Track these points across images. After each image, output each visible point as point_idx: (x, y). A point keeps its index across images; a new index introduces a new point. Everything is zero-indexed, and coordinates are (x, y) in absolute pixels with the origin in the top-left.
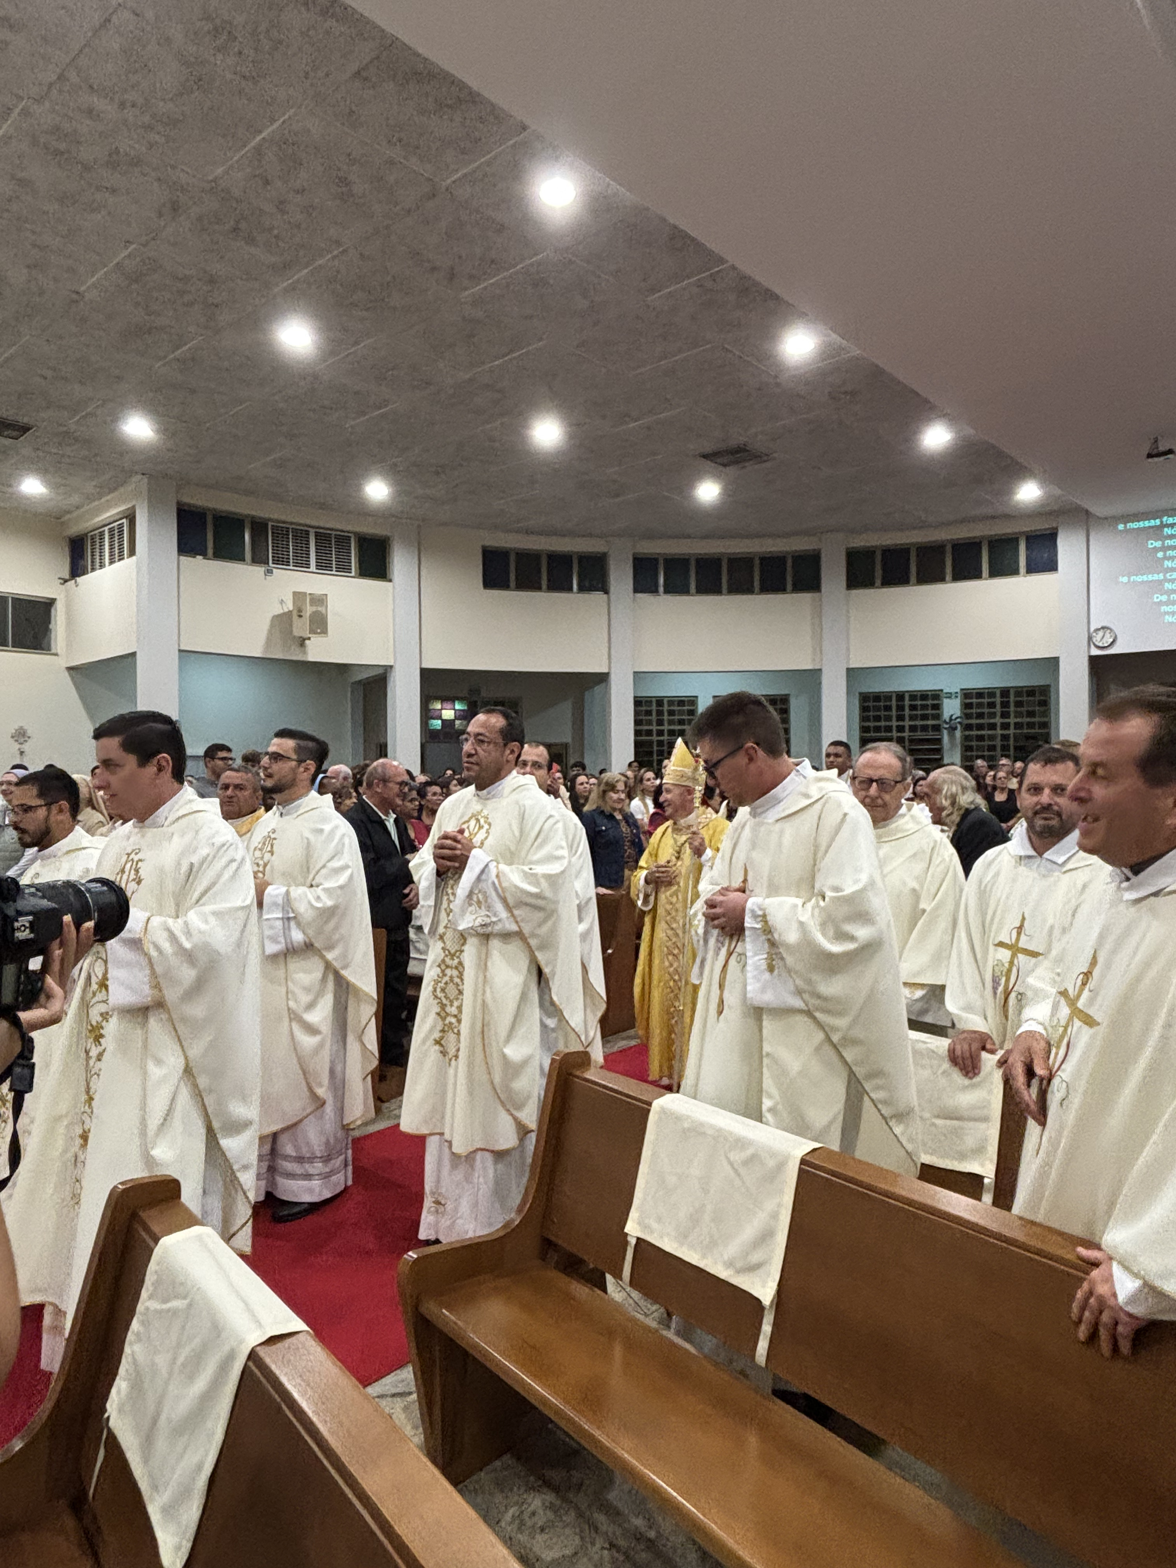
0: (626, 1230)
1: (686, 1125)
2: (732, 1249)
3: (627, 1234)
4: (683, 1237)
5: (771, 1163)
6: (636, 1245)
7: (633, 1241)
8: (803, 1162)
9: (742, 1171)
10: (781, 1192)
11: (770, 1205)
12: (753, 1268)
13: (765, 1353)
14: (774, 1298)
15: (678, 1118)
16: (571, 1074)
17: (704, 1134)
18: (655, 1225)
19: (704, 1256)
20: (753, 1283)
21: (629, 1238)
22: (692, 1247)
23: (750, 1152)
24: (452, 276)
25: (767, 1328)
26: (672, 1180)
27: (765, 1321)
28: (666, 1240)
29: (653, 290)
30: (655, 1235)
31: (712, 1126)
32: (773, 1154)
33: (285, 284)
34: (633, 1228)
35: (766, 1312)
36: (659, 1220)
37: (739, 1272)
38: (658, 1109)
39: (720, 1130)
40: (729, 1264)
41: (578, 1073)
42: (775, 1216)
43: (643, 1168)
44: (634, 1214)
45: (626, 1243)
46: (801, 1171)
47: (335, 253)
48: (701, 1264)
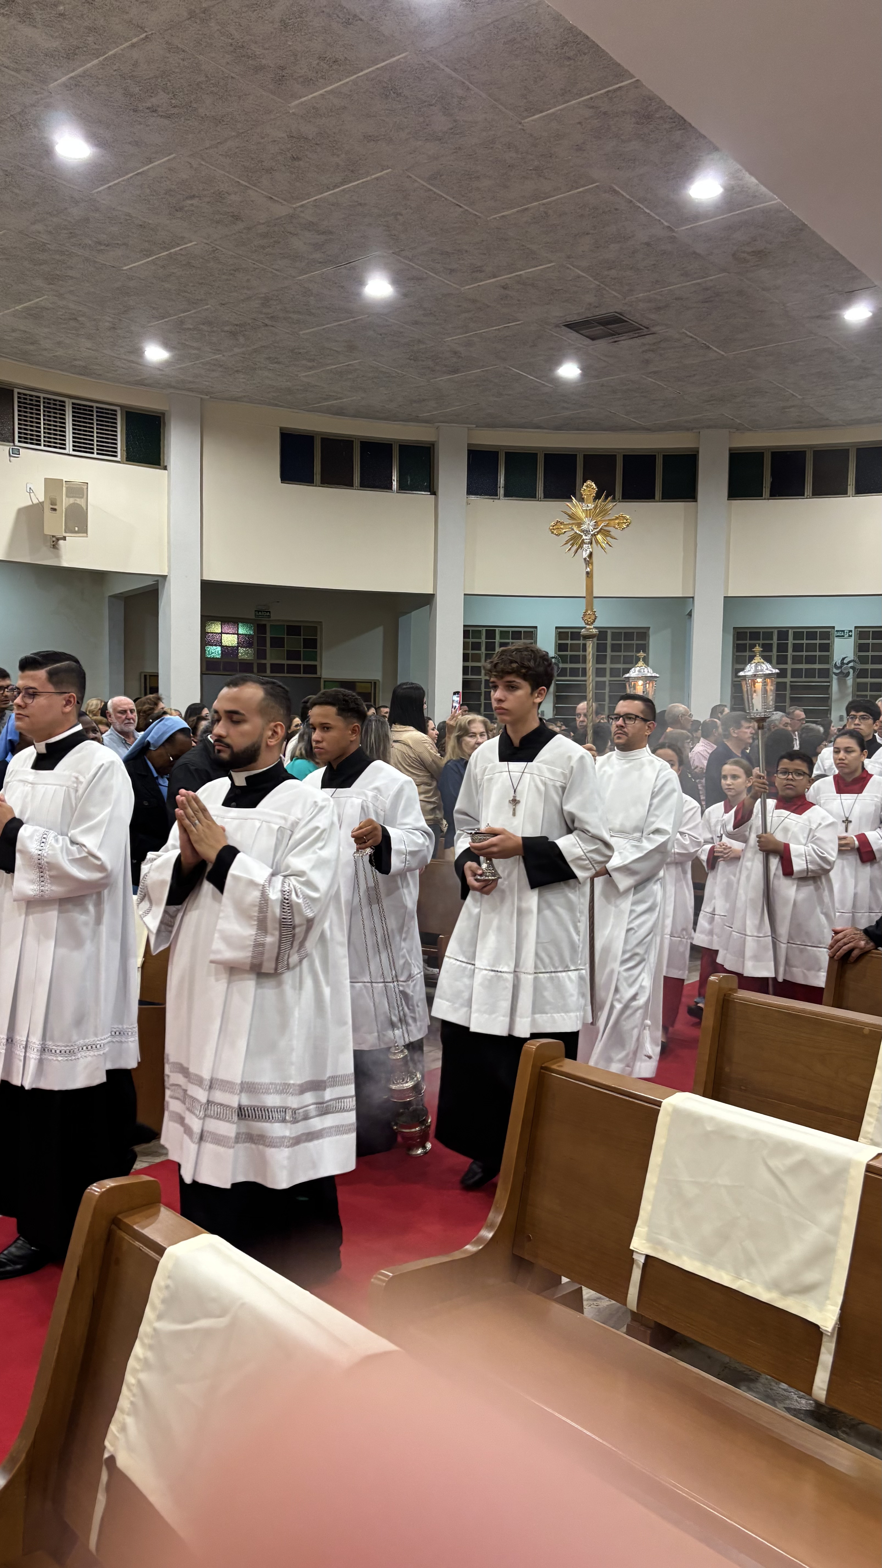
0: (631, 1248)
1: (709, 1128)
2: (777, 1268)
3: (633, 1251)
4: (708, 1255)
5: (826, 1171)
6: (645, 1265)
7: (642, 1260)
8: (869, 1168)
9: (788, 1180)
10: (841, 1204)
11: (827, 1218)
12: (806, 1290)
13: (825, 1386)
14: (836, 1324)
15: (696, 1120)
16: (546, 1069)
17: (733, 1138)
18: (668, 1241)
19: (738, 1277)
20: (805, 1307)
21: (635, 1256)
22: (720, 1266)
23: (797, 1157)
24: (280, 80)
25: (827, 1357)
26: (691, 1191)
27: (823, 1350)
28: (685, 1258)
29: (532, 110)
30: (671, 1252)
31: (744, 1129)
32: (828, 1160)
33: (64, 79)
34: (640, 1245)
35: (825, 1339)
36: (675, 1235)
37: (786, 1294)
38: (670, 1109)
39: (755, 1133)
40: (775, 1285)
41: (554, 1067)
42: (834, 1230)
43: (652, 1178)
44: (641, 1230)
45: (632, 1261)
46: (867, 1179)
47: (135, 40)
48: (734, 1286)
